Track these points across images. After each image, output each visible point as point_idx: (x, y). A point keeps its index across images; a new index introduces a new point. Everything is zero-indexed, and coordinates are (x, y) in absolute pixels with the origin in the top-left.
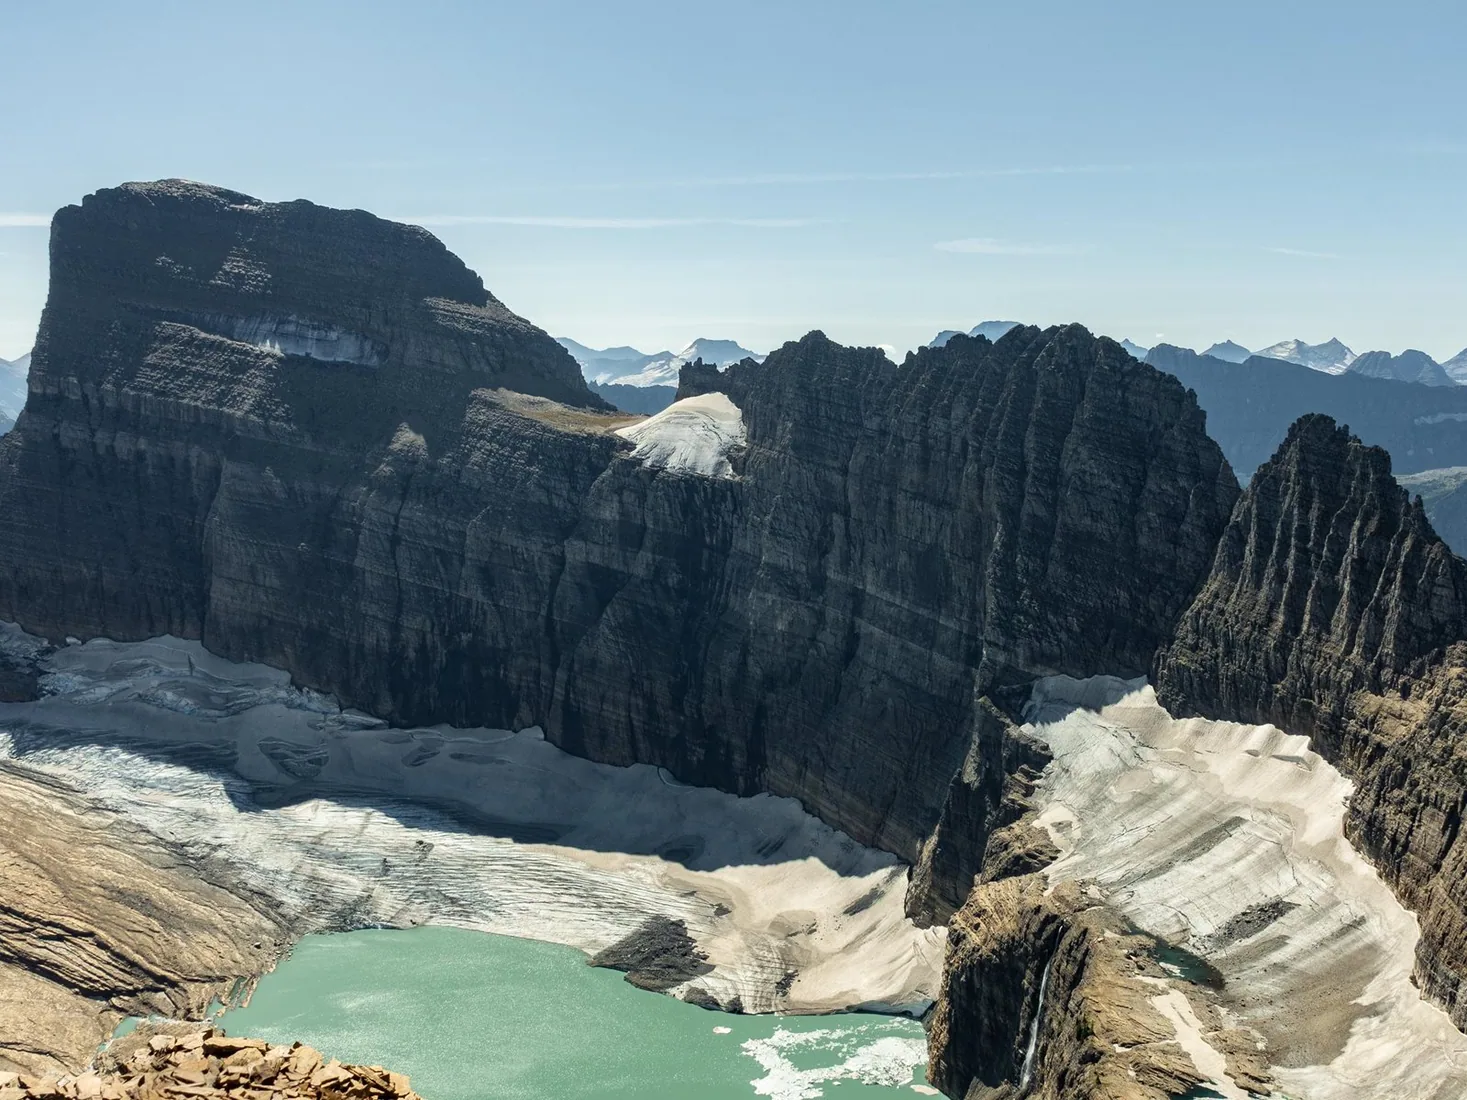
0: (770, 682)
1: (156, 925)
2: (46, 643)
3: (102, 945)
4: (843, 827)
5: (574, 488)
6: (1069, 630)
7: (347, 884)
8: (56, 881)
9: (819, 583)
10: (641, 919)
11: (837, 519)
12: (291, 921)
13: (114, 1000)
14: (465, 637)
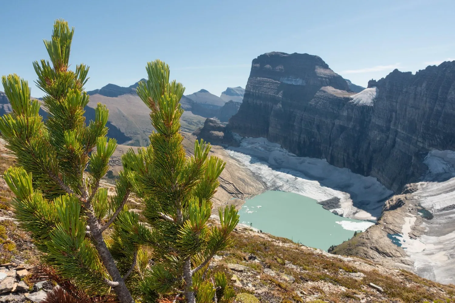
0: (374, 151)
1: (244, 184)
2: (242, 137)
3: (234, 186)
4: (384, 184)
5: (339, 109)
6: (440, 138)
7: (280, 183)
8: (231, 175)
9: (388, 129)
10: (332, 197)
11: (394, 114)
12: (267, 188)
13: (233, 195)
14: (313, 139)
